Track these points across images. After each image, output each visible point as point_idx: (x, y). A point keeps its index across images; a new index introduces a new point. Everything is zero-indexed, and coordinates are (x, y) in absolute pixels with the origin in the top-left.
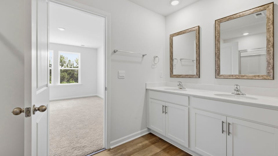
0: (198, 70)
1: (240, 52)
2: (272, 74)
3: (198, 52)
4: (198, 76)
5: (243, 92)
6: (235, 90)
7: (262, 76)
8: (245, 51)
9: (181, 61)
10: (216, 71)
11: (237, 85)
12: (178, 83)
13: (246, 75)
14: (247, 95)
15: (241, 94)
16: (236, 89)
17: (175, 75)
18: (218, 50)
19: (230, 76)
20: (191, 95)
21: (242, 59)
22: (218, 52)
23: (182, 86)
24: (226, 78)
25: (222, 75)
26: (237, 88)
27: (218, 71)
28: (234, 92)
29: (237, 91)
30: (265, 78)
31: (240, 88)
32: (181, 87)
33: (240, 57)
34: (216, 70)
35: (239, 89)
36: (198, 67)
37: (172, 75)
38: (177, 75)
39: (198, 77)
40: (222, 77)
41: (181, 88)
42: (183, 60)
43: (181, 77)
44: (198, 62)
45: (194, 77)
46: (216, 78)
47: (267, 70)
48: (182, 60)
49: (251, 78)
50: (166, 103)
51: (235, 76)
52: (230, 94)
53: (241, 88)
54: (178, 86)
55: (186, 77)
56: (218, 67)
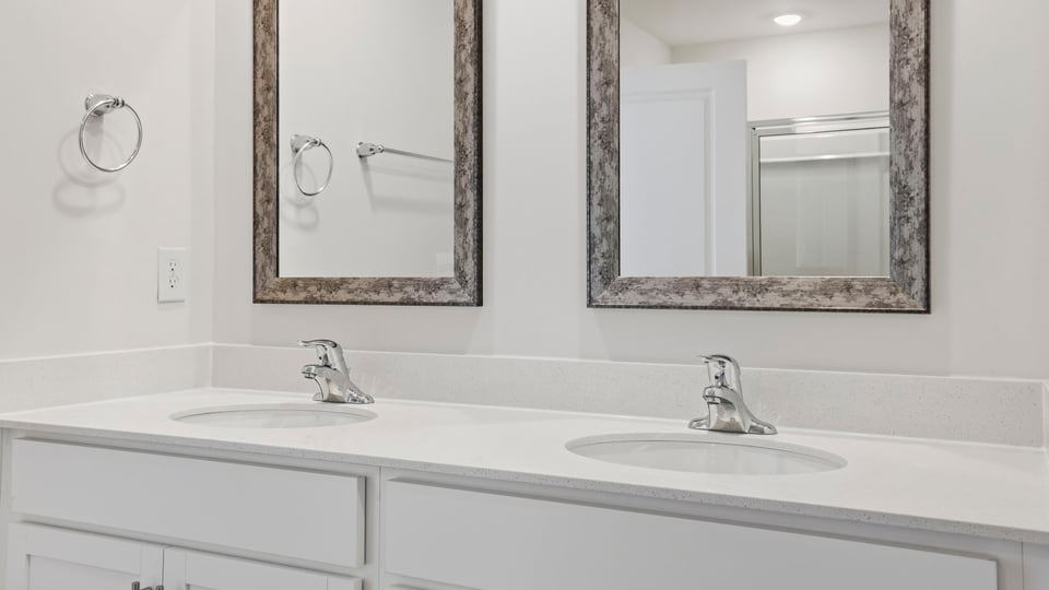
0: (470, 238)
1: (755, 131)
2: (917, 271)
3: (470, 87)
4: (472, 286)
5: (761, 414)
6: (710, 399)
7: (868, 288)
8: (785, 127)
9: (366, 168)
10: (590, 251)
11: (723, 359)
12: (313, 356)
13: (779, 283)
14: (785, 436)
15: (750, 423)
16: (718, 392)
17: (294, 284)
18: (608, 84)
19: (680, 286)
20: (383, 465)
21: (768, 180)
22: (605, 99)
23: (344, 378)
24: (654, 302)
25: (632, 281)
26: (720, 377)
27: (604, 247)
28: (703, 409)
29: (724, 401)
30: (880, 304)
31: (739, 382)
32: (336, 391)
33: (758, 169)
34: (590, 236)
35: (734, 386)
36: (470, 213)
37: (272, 282)
38: (308, 282)
39: (466, 298)
40: (632, 297)
41: (333, 400)
42: (378, 155)
43: (342, 295)
44: (469, 173)
45: (443, 296)
46: (591, 303)
47: (893, 248)
48: (371, 160)
49: (807, 301)
50: (168, 551)
51: (713, 290)
52: (681, 427)
53: (749, 377)
54: (309, 375)
55: (383, 296)
56: (608, 219)
